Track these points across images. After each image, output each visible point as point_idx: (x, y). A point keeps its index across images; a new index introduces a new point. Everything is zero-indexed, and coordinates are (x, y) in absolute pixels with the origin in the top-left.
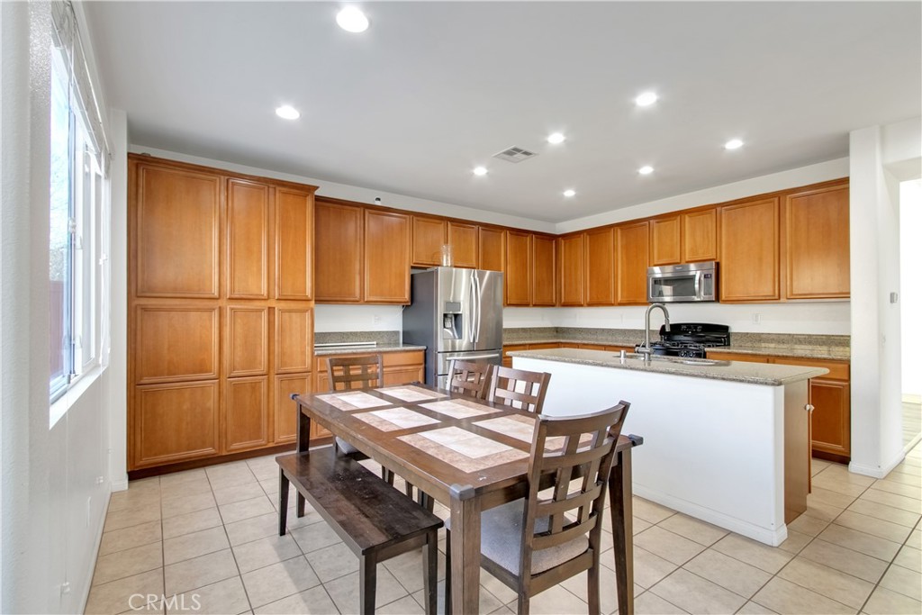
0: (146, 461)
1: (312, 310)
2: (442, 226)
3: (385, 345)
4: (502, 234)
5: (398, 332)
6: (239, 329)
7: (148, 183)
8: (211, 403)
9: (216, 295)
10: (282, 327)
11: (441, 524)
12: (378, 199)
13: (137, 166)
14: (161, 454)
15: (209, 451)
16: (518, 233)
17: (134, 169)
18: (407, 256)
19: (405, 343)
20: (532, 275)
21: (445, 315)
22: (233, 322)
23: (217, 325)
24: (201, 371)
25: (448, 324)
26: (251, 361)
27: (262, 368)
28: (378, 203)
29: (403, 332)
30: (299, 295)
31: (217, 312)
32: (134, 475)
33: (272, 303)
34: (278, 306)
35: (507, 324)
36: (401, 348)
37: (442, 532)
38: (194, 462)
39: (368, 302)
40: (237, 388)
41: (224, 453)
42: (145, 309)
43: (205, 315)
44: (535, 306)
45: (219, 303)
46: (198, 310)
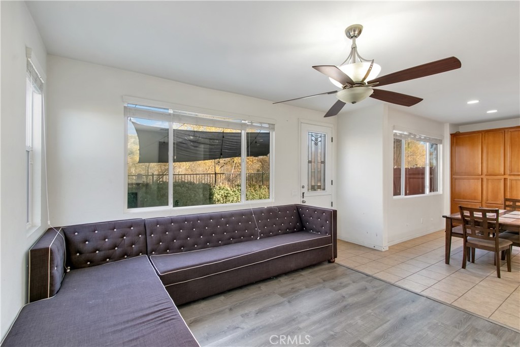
6: (490, 186)
9: (480, 174)
10: (511, 186)
13: (453, 137)
22: (487, 183)
23: (480, 184)
24: (475, 199)
27: (501, 202)
31: (480, 180)
42: (456, 179)
43: (476, 181)
45: (482, 177)
46: (473, 179)
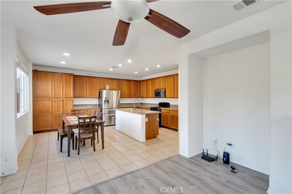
0: (36, 130)
1: (73, 100)
2: (107, 80)
3: (94, 107)
4: (124, 81)
5: (97, 104)
6: (56, 104)
7: (37, 76)
8: (50, 119)
9: (51, 97)
10: (66, 104)
11: (75, 134)
12: (91, 75)
13: (34, 72)
14: (40, 129)
15: (50, 128)
16: (129, 81)
17: (34, 73)
18: (98, 87)
19: (99, 107)
20: (133, 90)
21: (105, 101)
22: (55, 103)
23: (51, 103)
24: (48, 113)
25: (106, 103)
26: (59, 111)
27: (61, 112)
28: (91, 76)
29: (99, 104)
30: (70, 97)
31: (51, 101)
32: (34, 133)
33: (63, 99)
34: (65, 99)
35: (121, 102)
36: (98, 108)
37: (75, 135)
38: (47, 131)
39: (88, 98)
40: (55, 116)
41: (53, 129)
42: (36, 100)
43: (49, 101)
44: (133, 98)
45: (52, 99)
46: (47, 100)
